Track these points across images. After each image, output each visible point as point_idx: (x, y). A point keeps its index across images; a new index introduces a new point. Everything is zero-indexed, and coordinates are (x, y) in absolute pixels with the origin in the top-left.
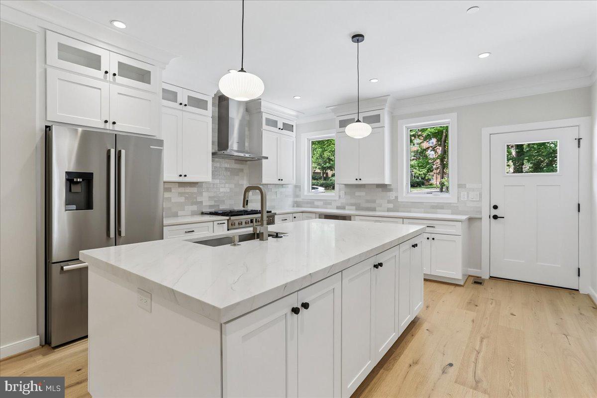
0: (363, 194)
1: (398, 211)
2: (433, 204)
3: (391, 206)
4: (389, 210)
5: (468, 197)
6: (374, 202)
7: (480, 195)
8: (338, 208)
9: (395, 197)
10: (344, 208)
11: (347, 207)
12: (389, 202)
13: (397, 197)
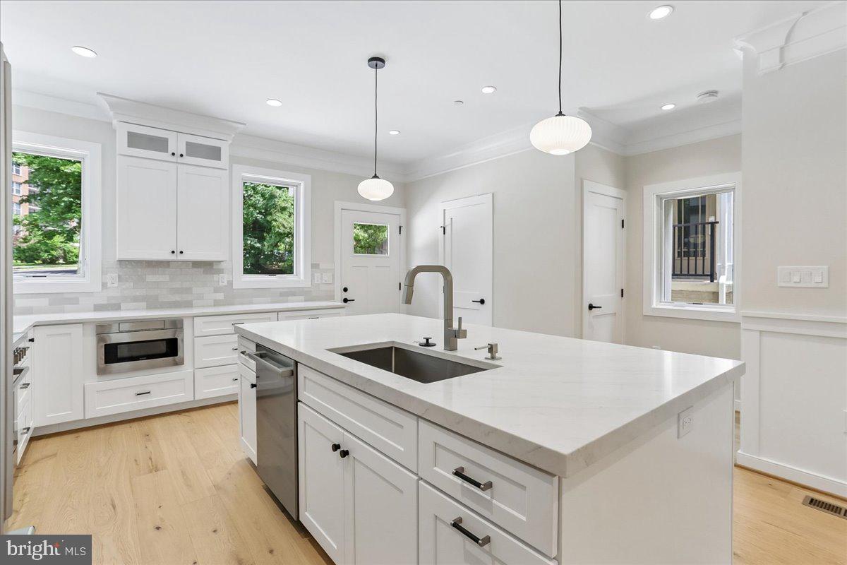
0: (166, 278)
1: (233, 304)
2: (282, 290)
3: (220, 296)
4: (217, 303)
5: (322, 278)
6: (188, 290)
7: (333, 276)
8: (98, 308)
9: (228, 281)
10: (117, 307)
11: (123, 306)
12: (216, 290)
13: (230, 283)
